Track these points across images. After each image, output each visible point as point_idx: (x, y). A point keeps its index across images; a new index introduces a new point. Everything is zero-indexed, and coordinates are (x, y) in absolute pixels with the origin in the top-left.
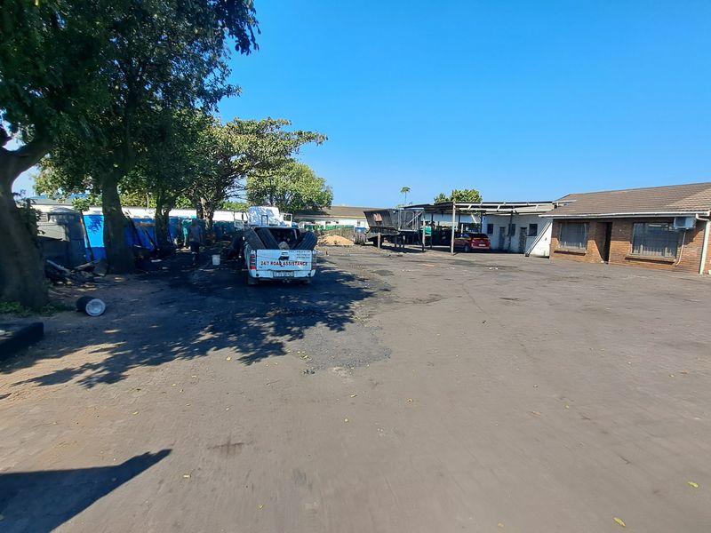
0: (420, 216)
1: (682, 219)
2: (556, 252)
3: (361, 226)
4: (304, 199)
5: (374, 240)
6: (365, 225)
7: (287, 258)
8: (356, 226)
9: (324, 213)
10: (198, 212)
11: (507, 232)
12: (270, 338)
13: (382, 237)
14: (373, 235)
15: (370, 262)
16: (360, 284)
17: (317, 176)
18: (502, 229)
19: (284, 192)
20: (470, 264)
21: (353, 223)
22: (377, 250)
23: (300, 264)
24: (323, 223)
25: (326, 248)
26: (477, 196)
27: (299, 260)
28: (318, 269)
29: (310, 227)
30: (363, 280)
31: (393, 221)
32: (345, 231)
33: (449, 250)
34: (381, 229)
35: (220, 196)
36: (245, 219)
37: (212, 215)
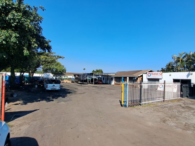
0: (86, 76)
1: (134, 77)
2: (115, 84)
3: (73, 78)
4: (59, 71)
5: (76, 81)
6: (74, 77)
7: (54, 86)
8: (72, 78)
9: (64, 74)
10: (29, 74)
11: (107, 80)
12: (51, 99)
13: (78, 81)
14: (76, 80)
15: (74, 87)
16: (70, 91)
17: (62, 65)
18: (106, 79)
19: (53, 69)
20: (96, 87)
21: (71, 77)
22: (77, 84)
23: (57, 87)
24: (63, 77)
25: (64, 83)
26: (102, 71)
27: (57, 86)
28: (61, 88)
29: (60, 78)
30: (71, 90)
31: (80, 77)
32: (69, 79)
33: (93, 84)
34: (78, 79)
35: (36, 70)
36: (42, 76)
37: (33, 75)
